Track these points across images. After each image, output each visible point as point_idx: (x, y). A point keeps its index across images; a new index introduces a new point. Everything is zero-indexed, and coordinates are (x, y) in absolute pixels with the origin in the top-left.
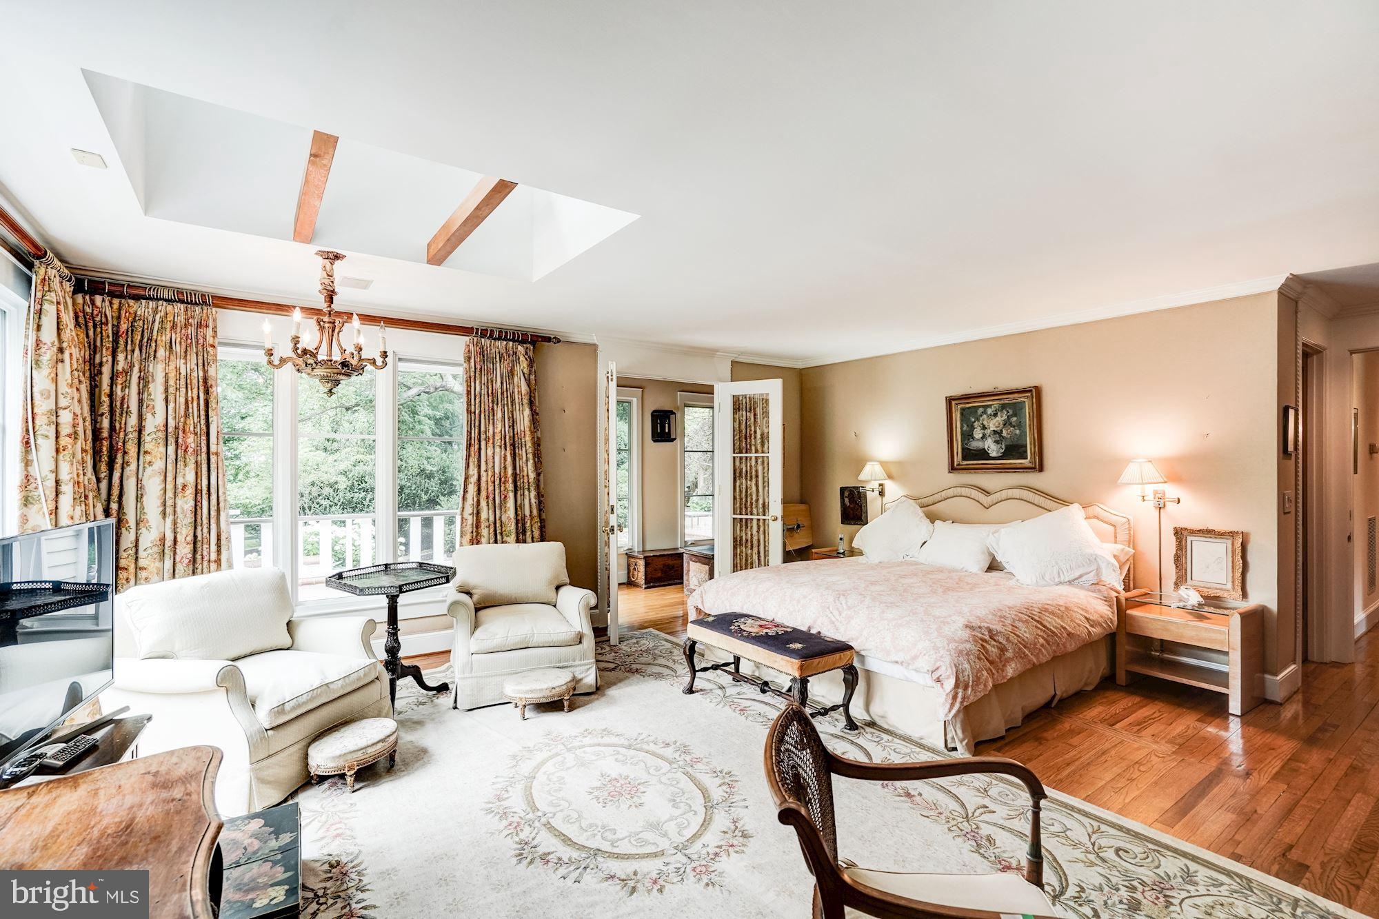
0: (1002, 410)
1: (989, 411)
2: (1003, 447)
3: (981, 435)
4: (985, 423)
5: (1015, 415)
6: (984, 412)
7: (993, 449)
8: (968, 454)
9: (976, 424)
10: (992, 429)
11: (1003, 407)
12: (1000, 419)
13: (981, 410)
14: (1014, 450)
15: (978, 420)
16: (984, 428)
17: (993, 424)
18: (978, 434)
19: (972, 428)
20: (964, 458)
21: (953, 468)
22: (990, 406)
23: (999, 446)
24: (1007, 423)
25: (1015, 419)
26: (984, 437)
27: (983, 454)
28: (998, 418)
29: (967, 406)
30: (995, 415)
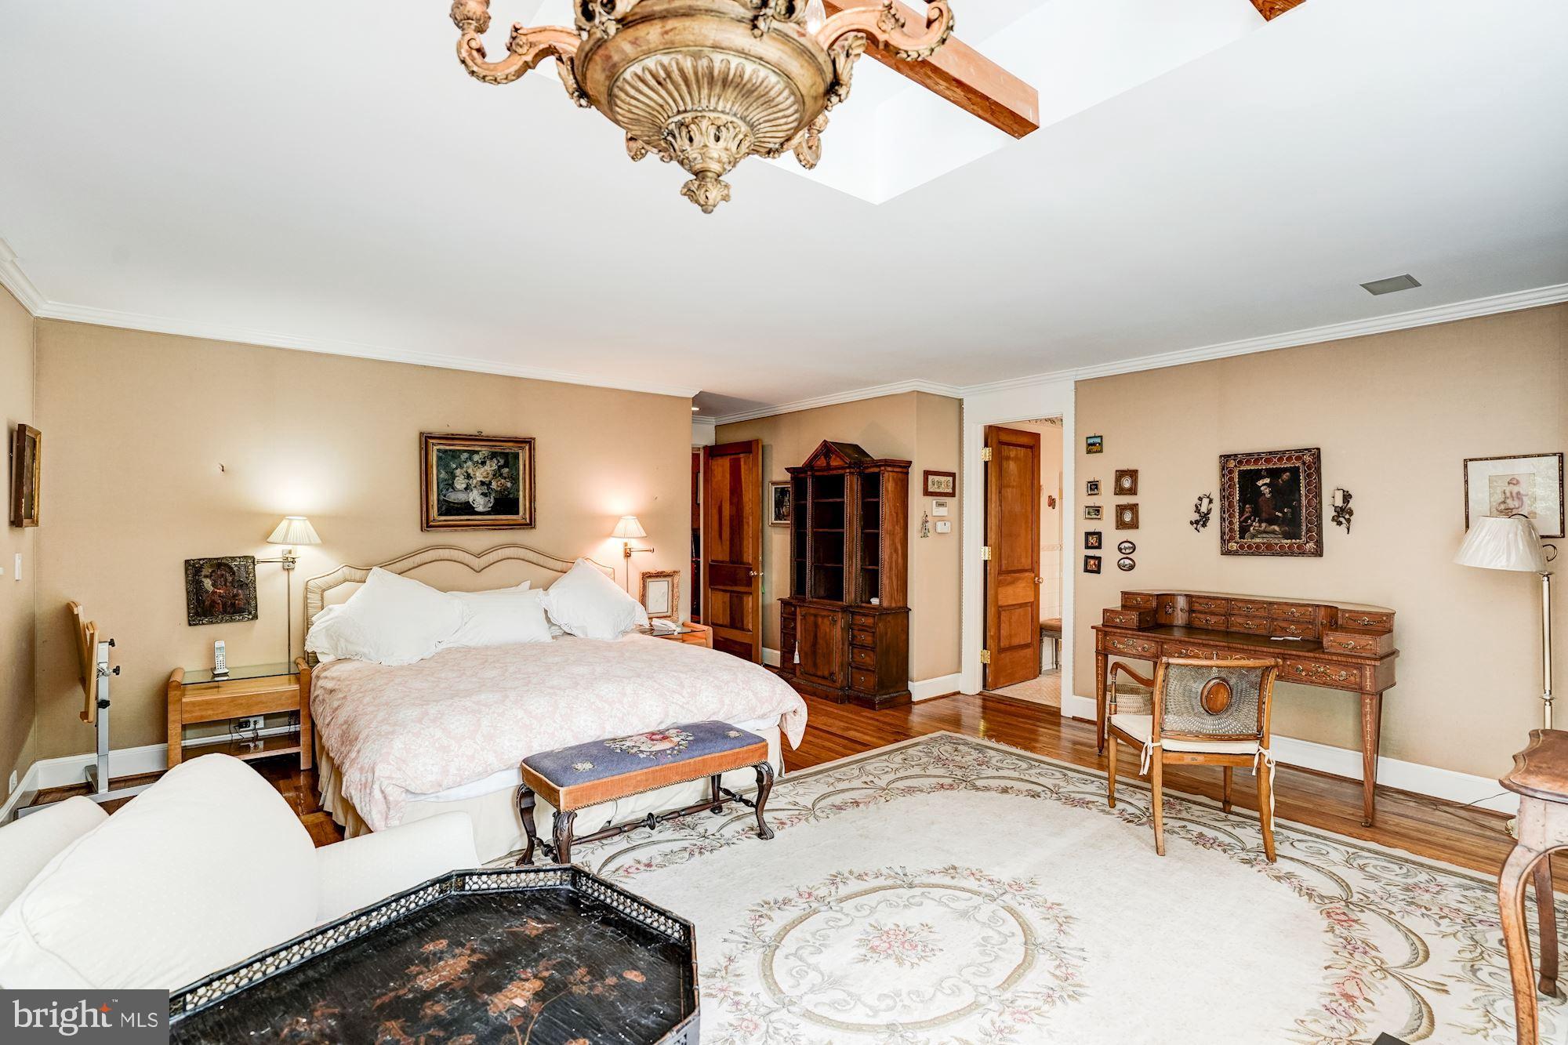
0: (491, 459)
1: (476, 458)
2: (492, 500)
3: (464, 486)
4: (470, 471)
5: (506, 465)
6: (470, 458)
7: (479, 502)
8: (450, 508)
9: (458, 472)
10: (478, 479)
11: (493, 455)
12: (491, 466)
13: (465, 456)
14: (505, 504)
15: (462, 467)
16: (469, 477)
17: (480, 474)
18: (460, 483)
19: (454, 477)
20: (441, 513)
21: (427, 525)
22: (477, 452)
23: (487, 498)
24: (497, 474)
25: (507, 470)
26: (467, 488)
27: (467, 508)
28: (487, 467)
29: (451, 448)
30: (483, 463)
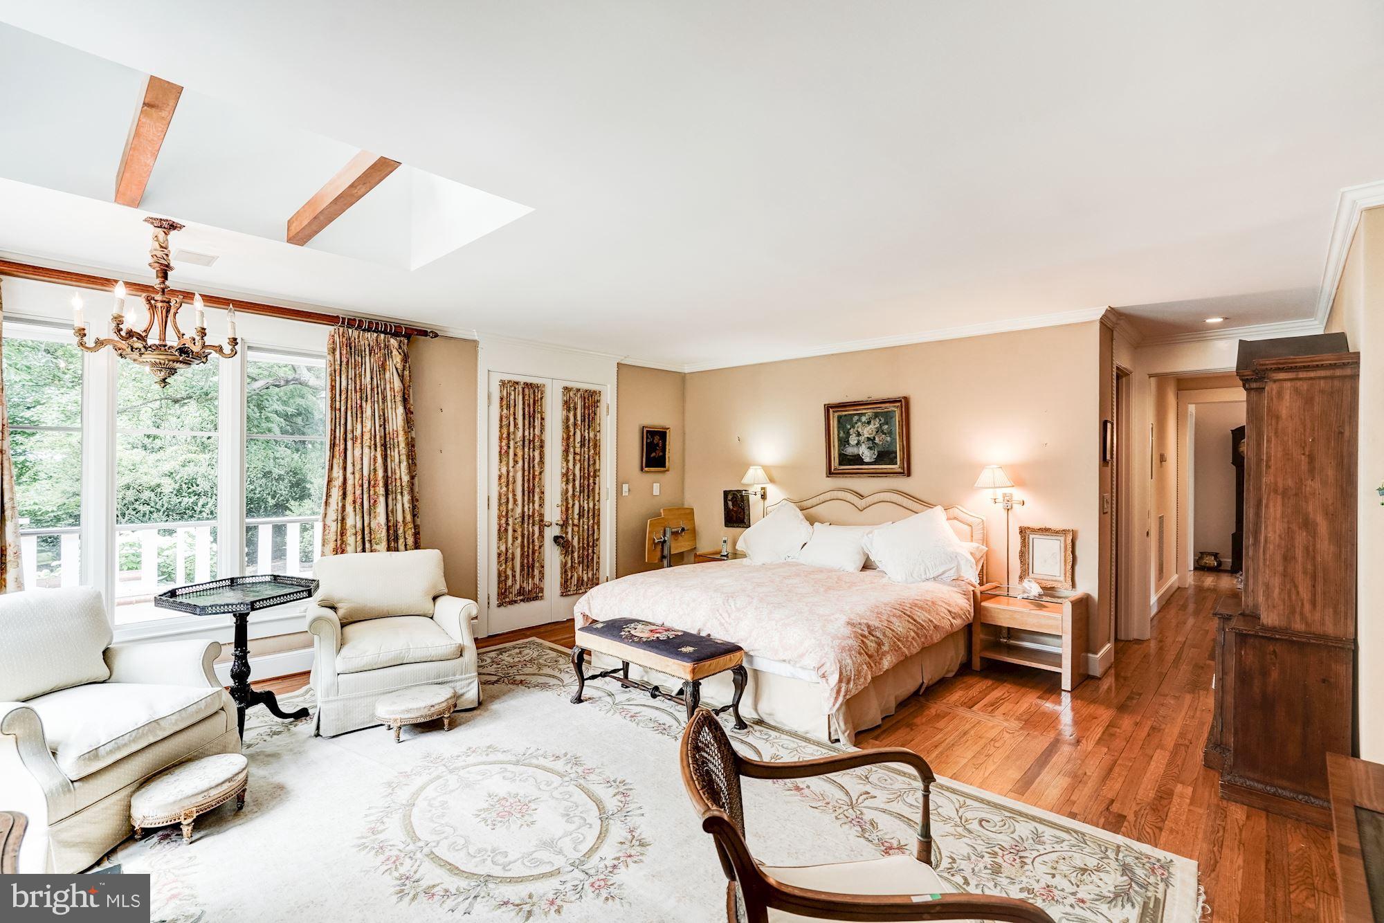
0: (875, 418)
1: (864, 419)
2: (876, 453)
3: (856, 442)
4: (860, 430)
5: (887, 424)
6: (859, 420)
7: (867, 455)
8: (845, 459)
9: (851, 431)
10: (866, 436)
11: (876, 415)
12: (875, 425)
13: (856, 418)
14: (885, 456)
15: (853, 427)
16: (859, 435)
17: (867, 431)
18: (853, 440)
19: (848, 435)
20: (840, 464)
21: (830, 473)
22: (864, 414)
23: (872, 452)
24: (879, 430)
25: (886, 427)
26: (858, 444)
27: (858, 460)
28: (871, 426)
29: (846, 413)
30: (869, 423)
